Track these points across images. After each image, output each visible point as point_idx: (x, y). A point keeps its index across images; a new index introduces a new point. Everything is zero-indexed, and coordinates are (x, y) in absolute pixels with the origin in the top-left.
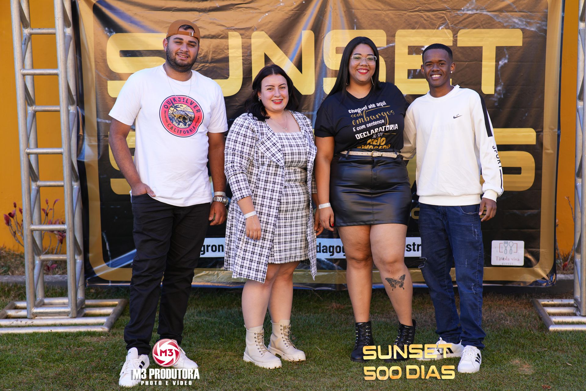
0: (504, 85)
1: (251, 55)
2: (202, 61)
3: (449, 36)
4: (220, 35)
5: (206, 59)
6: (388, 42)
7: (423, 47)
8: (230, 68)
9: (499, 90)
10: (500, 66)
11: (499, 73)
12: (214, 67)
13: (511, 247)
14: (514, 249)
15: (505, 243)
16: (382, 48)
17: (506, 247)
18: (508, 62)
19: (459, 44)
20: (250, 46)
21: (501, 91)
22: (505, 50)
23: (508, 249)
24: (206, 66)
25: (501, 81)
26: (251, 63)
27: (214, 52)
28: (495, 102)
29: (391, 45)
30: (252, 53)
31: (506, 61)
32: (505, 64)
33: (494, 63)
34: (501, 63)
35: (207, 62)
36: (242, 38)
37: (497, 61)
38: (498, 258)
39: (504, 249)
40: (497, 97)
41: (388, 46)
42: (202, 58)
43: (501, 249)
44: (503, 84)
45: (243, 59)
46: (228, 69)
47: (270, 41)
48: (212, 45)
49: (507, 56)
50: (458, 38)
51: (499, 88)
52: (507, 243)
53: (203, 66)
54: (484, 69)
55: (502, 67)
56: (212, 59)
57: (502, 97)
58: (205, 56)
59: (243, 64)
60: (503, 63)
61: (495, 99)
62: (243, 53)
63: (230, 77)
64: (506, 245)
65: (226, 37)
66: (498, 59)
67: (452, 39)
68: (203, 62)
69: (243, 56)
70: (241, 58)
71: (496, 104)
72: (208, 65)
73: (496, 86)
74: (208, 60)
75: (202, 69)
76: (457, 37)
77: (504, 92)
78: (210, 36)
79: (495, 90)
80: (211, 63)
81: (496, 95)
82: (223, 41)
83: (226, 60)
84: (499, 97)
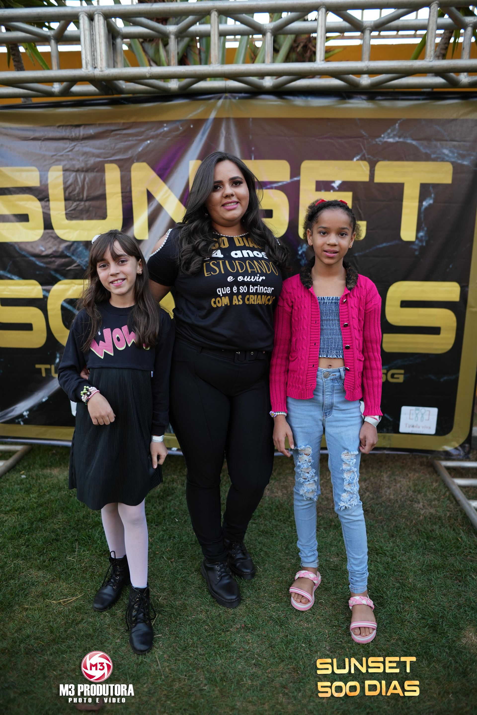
0: (427, 231)
1: (130, 192)
2: (77, 198)
3: (364, 168)
4: (95, 169)
5: (81, 196)
6: (292, 176)
7: (333, 182)
8: (108, 207)
9: (422, 237)
10: (423, 208)
11: (422, 216)
12: (90, 206)
13: (423, 414)
14: (426, 417)
15: (416, 410)
16: (285, 183)
17: (417, 414)
18: (434, 202)
19: (377, 180)
20: (130, 180)
21: (424, 238)
22: (431, 188)
23: (420, 416)
24: (81, 205)
25: (423, 225)
26: (131, 201)
27: (89, 189)
28: (415, 250)
29: (296, 179)
30: (133, 189)
31: (431, 202)
32: (430, 205)
33: (416, 204)
34: (425, 204)
35: (81, 200)
36: (121, 171)
37: (421, 202)
38: (408, 426)
39: (415, 416)
40: (417, 245)
41: (292, 180)
42: (76, 195)
43: (411, 416)
44: (426, 229)
45: (122, 196)
46: (106, 209)
47: (153, 175)
48: (87, 179)
49: (433, 195)
50: (376, 172)
51: (421, 234)
52: (419, 410)
53: (78, 205)
54: (405, 211)
55: (426, 209)
56: (87, 197)
57: (424, 244)
58: (78, 194)
59: (123, 202)
60: (428, 204)
61: (415, 247)
62: (122, 188)
63: (108, 217)
64: (417, 412)
65: (102, 170)
66: (422, 199)
67: (368, 172)
68: (78, 200)
69: (122, 192)
70: (120, 195)
71: (417, 253)
72: (82, 203)
73: (418, 231)
74: (83, 198)
75: (77, 209)
76: (374, 171)
77: (427, 238)
78: (84, 169)
79: (417, 238)
80: (87, 200)
81: (417, 242)
82: (99, 174)
83: (103, 197)
84: (420, 244)
